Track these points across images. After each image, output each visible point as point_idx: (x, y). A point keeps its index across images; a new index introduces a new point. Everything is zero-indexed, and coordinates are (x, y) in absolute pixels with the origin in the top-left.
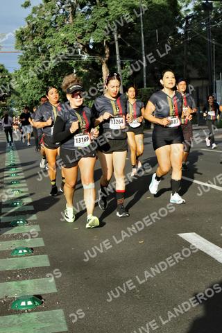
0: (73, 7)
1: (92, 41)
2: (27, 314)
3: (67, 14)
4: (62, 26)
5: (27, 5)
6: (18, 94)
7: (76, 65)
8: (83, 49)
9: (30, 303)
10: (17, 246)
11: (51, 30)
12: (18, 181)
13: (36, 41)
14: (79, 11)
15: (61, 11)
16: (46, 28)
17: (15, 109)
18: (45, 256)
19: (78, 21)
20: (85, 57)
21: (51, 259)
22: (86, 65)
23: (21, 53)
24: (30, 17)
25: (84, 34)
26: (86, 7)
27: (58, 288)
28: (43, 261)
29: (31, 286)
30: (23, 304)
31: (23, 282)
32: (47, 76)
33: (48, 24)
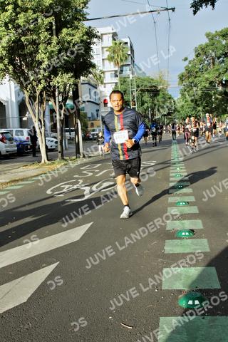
0: (213, 59)
1: (224, 79)
2: (185, 240)
3: (209, 64)
4: (206, 70)
5: (186, 59)
6: (179, 112)
7: (214, 93)
8: (219, 84)
9: (187, 234)
10: (179, 200)
11: (199, 74)
12: (179, 162)
13: (191, 80)
14: (217, 61)
15: (206, 62)
16: (197, 72)
17: (177, 121)
18: (196, 207)
19: (216, 67)
20: (220, 88)
21: (199, 209)
22: (220, 94)
23: (182, 87)
24: (187, 66)
25: (220, 74)
26: (222, 59)
27: (204, 226)
28: (194, 210)
29: (188, 224)
30: (183, 234)
31: (183, 222)
32: (196, 101)
33: (198, 70)
